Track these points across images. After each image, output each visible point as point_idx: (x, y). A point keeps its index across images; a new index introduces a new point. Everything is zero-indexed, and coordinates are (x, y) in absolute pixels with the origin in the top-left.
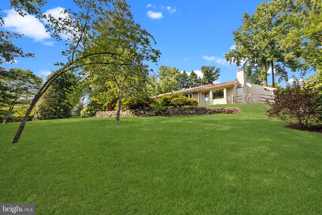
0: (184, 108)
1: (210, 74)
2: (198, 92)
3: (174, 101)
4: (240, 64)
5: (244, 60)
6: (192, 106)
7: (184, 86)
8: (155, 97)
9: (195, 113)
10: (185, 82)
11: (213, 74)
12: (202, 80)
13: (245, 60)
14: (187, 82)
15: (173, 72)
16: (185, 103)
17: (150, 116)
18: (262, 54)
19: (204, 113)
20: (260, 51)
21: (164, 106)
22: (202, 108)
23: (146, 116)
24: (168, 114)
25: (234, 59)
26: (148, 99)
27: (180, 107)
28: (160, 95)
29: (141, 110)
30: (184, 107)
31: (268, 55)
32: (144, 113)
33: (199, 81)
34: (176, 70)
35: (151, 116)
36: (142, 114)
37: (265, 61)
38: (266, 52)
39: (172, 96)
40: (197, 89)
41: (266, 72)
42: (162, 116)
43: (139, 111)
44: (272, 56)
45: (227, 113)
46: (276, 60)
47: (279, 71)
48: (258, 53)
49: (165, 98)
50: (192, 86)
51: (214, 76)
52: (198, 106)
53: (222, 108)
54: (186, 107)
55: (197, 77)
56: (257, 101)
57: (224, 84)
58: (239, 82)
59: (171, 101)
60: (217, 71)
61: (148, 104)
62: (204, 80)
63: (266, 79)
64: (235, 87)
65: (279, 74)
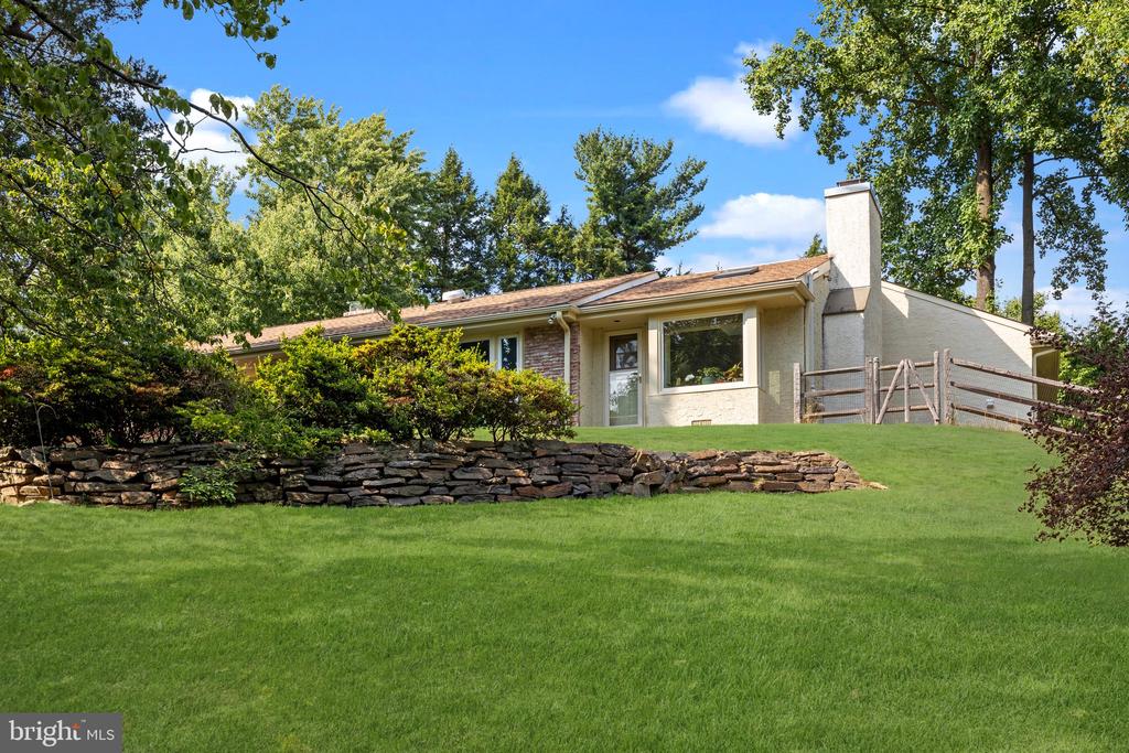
0: (470, 448)
1: (639, 200)
2: (564, 325)
3: (393, 391)
4: (842, 142)
5: (864, 122)
6: (524, 433)
7: (448, 273)
8: (229, 342)
9: (550, 483)
10: (458, 245)
11: (657, 198)
12: (583, 239)
13: (874, 124)
14: (468, 245)
15: (362, 150)
16: (478, 410)
17: (188, 503)
18: (979, 89)
19: (614, 486)
20: (965, 71)
21: (307, 422)
22: (600, 447)
23: (153, 504)
24: (339, 492)
25: (806, 107)
26: (171, 366)
27: (436, 435)
28: (270, 334)
29: (111, 455)
30: (467, 440)
31: (1012, 102)
32: (132, 480)
33: (558, 240)
34: (386, 141)
35: (199, 504)
36: (113, 487)
37: (989, 143)
38: (1004, 83)
39: (376, 343)
40: (556, 300)
41: (991, 221)
42: (297, 504)
43: (93, 463)
44: (1030, 116)
45: (763, 488)
46: (1053, 141)
47: (1059, 221)
48: (950, 81)
49: (315, 357)
50: (510, 279)
51: (667, 215)
52: (571, 435)
53: (732, 452)
54: (483, 434)
55: (545, 211)
56: (946, 409)
57: (743, 280)
58: (838, 274)
59: (364, 388)
60: (684, 179)
61: (170, 401)
62: (592, 239)
63: (988, 268)
64: (815, 308)
65: (1058, 241)
